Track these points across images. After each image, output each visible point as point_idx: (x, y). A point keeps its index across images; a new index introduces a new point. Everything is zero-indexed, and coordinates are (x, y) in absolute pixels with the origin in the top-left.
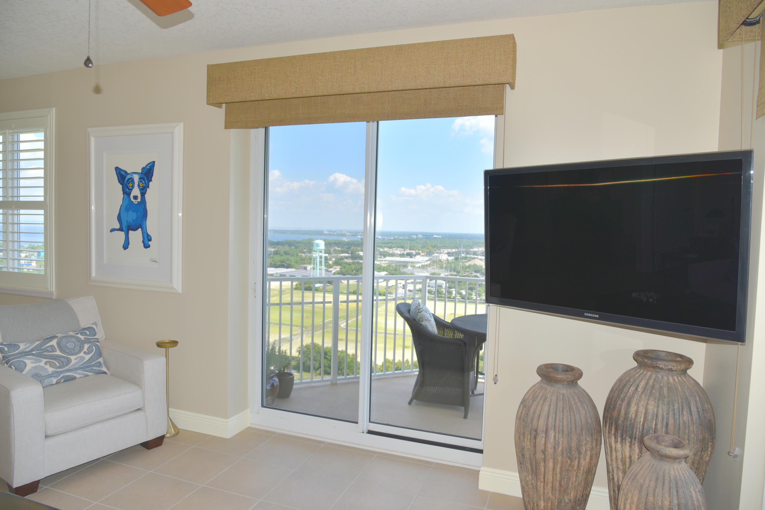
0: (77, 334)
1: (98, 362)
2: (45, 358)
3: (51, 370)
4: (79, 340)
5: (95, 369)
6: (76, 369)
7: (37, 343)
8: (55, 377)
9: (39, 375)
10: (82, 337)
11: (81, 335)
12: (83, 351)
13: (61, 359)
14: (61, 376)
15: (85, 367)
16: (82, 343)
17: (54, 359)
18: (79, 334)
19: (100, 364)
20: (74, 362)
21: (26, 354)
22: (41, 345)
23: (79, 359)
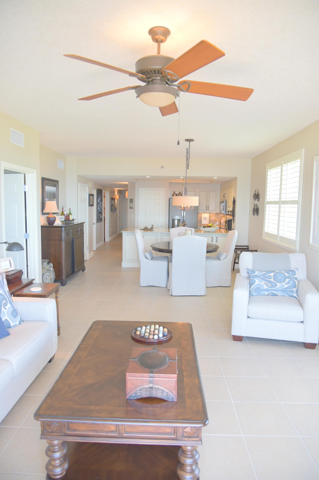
0: (285, 272)
1: (292, 290)
2: (265, 281)
3: (265, 287)
4: (285, 276)
5: (289, 294)
6: (278, 290)
7: (264, 273)
8: (267, 291)
9: (260, 288)
10: (287, 275)
11: (287, 273)
12: (285, 282)
13: (272, 283)
14: (270, 292)
15: (283, 291)
16: (286, 278)
17: (269, 283)
18: (286, 273)
19: (293, 292)
20: (278, 286)
21: (257, 276)
22: (265, 274)
23: (281, 285)
